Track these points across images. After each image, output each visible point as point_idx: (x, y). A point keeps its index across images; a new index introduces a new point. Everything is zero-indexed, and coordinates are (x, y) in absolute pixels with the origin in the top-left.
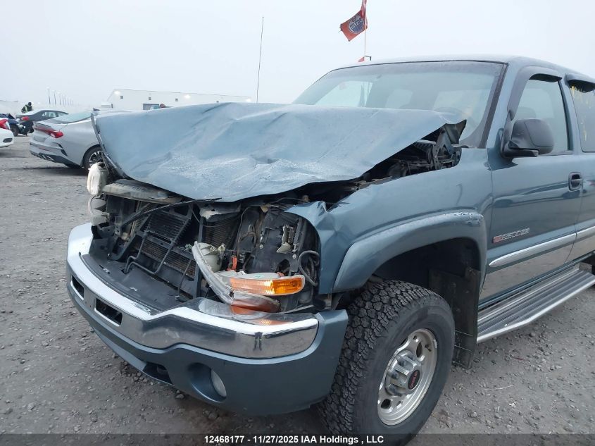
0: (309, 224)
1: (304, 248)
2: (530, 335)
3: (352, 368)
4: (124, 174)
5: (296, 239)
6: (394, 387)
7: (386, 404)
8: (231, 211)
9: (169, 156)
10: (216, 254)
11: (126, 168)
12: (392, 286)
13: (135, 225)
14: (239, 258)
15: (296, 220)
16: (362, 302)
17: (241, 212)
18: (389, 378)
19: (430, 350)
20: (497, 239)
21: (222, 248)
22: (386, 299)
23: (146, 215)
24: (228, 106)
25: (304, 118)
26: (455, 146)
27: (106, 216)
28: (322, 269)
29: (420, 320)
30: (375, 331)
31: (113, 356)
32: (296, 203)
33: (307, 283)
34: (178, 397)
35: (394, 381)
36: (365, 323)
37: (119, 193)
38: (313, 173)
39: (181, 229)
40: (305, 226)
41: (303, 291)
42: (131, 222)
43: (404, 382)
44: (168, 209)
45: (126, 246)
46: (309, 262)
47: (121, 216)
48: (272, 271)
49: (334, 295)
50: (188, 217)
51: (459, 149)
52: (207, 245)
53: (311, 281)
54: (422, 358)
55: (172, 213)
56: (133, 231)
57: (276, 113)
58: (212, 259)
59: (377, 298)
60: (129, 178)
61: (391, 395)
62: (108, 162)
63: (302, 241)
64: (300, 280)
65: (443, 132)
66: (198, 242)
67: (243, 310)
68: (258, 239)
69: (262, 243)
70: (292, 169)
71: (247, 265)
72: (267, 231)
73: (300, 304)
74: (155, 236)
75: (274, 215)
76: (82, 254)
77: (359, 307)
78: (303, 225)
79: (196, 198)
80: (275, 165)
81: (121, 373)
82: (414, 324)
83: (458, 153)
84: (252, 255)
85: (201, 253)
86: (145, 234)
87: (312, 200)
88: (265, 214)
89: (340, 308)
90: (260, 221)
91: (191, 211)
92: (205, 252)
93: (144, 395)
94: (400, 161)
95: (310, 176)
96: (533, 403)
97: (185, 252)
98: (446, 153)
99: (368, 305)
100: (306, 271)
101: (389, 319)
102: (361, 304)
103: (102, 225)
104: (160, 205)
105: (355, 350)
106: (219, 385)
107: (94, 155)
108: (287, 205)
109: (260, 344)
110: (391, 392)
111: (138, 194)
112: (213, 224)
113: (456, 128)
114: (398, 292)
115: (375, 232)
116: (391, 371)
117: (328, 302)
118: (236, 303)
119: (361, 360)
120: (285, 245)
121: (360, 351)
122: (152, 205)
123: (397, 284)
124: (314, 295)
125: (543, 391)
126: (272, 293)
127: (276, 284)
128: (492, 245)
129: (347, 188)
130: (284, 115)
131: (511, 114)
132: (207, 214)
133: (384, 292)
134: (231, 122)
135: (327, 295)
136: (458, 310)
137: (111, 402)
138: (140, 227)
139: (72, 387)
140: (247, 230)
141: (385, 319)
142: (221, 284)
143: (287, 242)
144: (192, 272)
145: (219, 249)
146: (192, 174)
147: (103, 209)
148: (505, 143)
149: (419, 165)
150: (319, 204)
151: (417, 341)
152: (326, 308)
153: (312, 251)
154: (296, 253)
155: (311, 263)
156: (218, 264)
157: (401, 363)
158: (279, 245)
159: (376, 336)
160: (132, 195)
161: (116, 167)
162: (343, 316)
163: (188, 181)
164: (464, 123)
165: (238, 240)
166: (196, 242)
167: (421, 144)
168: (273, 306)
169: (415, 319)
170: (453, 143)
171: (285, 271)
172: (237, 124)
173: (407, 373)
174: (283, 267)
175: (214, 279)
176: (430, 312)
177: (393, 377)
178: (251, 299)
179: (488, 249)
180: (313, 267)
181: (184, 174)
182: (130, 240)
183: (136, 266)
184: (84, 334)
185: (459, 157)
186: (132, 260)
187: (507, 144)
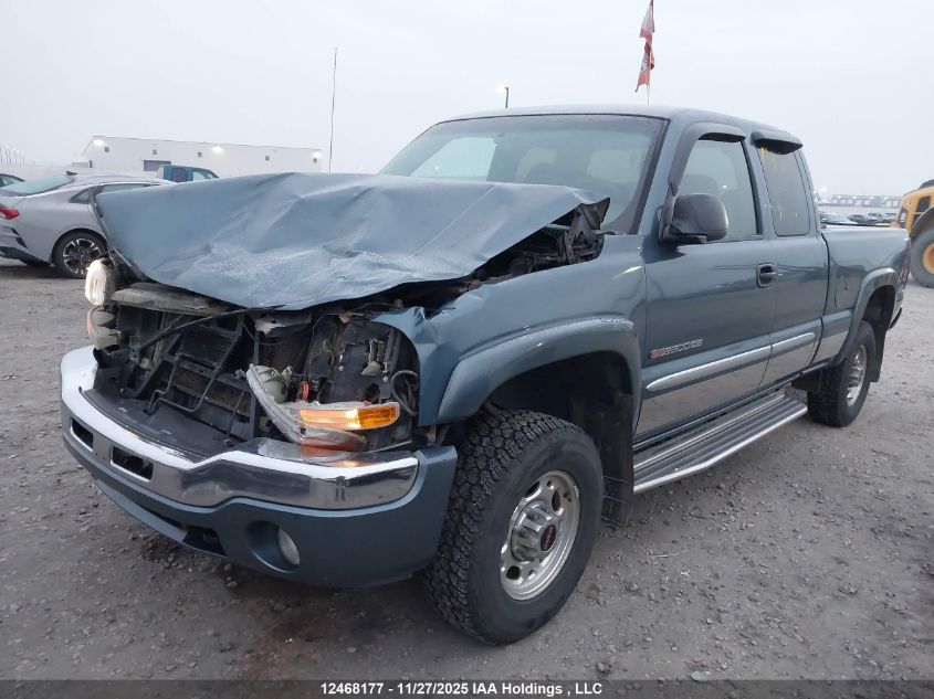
0: (404, 336)
1: (398, 367)
2: (718, 487)
3: (465, 522)
4: (143, 275)
5: (387, 356)
6: (523, 549)
7: (514, 573)
8: (299, 322)
9: (207, 250)
10: (279, 379)
11: (146, 265)
12: (517, 417)
13: (159, 347)
14: (311, 384)
15: (386, 332)
16: (478, 438)
17: (313, 323)
18: (516, 537)
19: (570, 500)
20: (655, 353)
21: (287, 372)
22: (508, 433)
23: (179, 331)
24: (288, 179)
25: (395, 195)
26: (598, 232)
27: (116, 335)
28: (421, 394)
29: (552, 458)
30: (493, 473)
31: (130, 537)
32: (386, 309)
33: (403, 412)
34: (229, 585)
35: (523, 541)
36: (481, 464)
37: (137, 301)
38: (407, 270)
39: (229, 349)
40: (398, 339)
41: (397, 424)
42: (154, 343)
43: (536, 541)
44: (208, 323)
45: (146, 377)
46: (405, 385)
47: (138, 335)
48: (357, 400)
49: (439, 427)
50: (238, 333)
51: (602, 236)
52: (267, 369)
53: (408, 410)
54: (561, 511)
55: (214, 328)
56: (157, 354)
57: (357, 188)
58: (274, 386)
59: (497, 432)
60: (150, 281)
61: (519, 560)
62: (118, 258)
63: (395, 359)
64: (393, 409)
65: (579, 214)
66: (255, 365)
67: (319, 450)
68: (337, 359)
69: (342, 364)
70: (381, 266)
71: (323, 394)
72: (349, 347)
73: (394, 441)
74: (190, 359)
75: (357, 325)
76: (84, 389)
77: (475, 445)
78: (395, 337)
79: (249, 305)
80: (356, 259)
81: (144, 558)
82: (545, 463)
83: (600, 241)
84: (330, 381)
85: (259, 380)
86: (177, 358)
87: (407, 305)
88: (345, 325)
89: (446, 444)
90: (339, 334)
91: (241, 325)
92: (265, 377)
93: (180, 586)
94: (525, 253)
95: (404, 274)
96: (712, 571)
97: (235, 381)
98: (586, 242)
99: (485, 441)
100: (401, 398)
101: (512, 458)
102: (476, 441)
103: (110, 349)
104: (196, 318)
105: (469, 498)
106: (290, 548)
107: (71, 246)
108: (375, 313)
109: (343, 493)
110: (519, 556)
111: (165, 302)
112: (273, 340)
113: (596, 209)
114: (525, 424)
115: (490, 344)
116: (518, 527)
117: (431, 436)
118: (308, 442)
119: (476, 511)
120: (373, 365)
121: (474, 499)
122: (186, 317)
123: (524, 415)
124: (412, 429)
125: (726, 554)
126: (357, 426)
127: (363, 415)
128: (649, 362)
129: (453, 289)
130: (368, 191)
131: (673, 189)
132: (266, 327)
133: (506, 425)
134: (294, 201)
135: (429, 427)
136: (609, 449)
137: (133, 597)
138: (168, 350)
139: (74, 580)
140: (322, 347)
141: (507, 458)
142: (289, 418)
143: (375, 360)
144: (245, 408)
145: (284, 373)
146: (242, 273)
147: (111, 325)
148: (665, 226)
149: (548, 258)
150: (416, 311)
151: (552, 487)
152: (429, 444)
153: (407, 372)
154: (387, 374)
155: (407, 385)
156: (283, 393)
157: (530, 517)
158: (365, 366)
159: (495, 480)
160: (156, 304)
161: (130, 265)
162: (451, 454)
163: (237, 283)
164: (607, 201)
165: (309, 362)
166: (251, 365)
167: (554, 230)
168: (359, 444)
169: (545, 457)
170: (592, 228)
171: (374, 399)
172: (302, 203)
173: (538, 529)
174: (371, 394)
175: (278, 413)
176: (566, 448)
177: (521, 535)
178: (330, 437)
179: (643, 367)
180: (410, 393)
181: (232, 274)
182: (153, 370)
183: (165, 403)
184: (83, 510)
185: (601, 246)
186: (157, 395)
187: (667, 228)
